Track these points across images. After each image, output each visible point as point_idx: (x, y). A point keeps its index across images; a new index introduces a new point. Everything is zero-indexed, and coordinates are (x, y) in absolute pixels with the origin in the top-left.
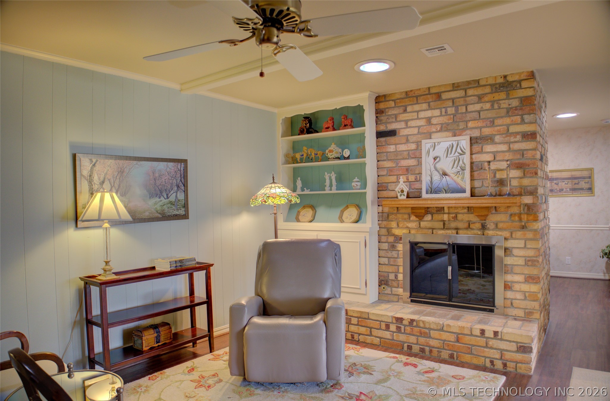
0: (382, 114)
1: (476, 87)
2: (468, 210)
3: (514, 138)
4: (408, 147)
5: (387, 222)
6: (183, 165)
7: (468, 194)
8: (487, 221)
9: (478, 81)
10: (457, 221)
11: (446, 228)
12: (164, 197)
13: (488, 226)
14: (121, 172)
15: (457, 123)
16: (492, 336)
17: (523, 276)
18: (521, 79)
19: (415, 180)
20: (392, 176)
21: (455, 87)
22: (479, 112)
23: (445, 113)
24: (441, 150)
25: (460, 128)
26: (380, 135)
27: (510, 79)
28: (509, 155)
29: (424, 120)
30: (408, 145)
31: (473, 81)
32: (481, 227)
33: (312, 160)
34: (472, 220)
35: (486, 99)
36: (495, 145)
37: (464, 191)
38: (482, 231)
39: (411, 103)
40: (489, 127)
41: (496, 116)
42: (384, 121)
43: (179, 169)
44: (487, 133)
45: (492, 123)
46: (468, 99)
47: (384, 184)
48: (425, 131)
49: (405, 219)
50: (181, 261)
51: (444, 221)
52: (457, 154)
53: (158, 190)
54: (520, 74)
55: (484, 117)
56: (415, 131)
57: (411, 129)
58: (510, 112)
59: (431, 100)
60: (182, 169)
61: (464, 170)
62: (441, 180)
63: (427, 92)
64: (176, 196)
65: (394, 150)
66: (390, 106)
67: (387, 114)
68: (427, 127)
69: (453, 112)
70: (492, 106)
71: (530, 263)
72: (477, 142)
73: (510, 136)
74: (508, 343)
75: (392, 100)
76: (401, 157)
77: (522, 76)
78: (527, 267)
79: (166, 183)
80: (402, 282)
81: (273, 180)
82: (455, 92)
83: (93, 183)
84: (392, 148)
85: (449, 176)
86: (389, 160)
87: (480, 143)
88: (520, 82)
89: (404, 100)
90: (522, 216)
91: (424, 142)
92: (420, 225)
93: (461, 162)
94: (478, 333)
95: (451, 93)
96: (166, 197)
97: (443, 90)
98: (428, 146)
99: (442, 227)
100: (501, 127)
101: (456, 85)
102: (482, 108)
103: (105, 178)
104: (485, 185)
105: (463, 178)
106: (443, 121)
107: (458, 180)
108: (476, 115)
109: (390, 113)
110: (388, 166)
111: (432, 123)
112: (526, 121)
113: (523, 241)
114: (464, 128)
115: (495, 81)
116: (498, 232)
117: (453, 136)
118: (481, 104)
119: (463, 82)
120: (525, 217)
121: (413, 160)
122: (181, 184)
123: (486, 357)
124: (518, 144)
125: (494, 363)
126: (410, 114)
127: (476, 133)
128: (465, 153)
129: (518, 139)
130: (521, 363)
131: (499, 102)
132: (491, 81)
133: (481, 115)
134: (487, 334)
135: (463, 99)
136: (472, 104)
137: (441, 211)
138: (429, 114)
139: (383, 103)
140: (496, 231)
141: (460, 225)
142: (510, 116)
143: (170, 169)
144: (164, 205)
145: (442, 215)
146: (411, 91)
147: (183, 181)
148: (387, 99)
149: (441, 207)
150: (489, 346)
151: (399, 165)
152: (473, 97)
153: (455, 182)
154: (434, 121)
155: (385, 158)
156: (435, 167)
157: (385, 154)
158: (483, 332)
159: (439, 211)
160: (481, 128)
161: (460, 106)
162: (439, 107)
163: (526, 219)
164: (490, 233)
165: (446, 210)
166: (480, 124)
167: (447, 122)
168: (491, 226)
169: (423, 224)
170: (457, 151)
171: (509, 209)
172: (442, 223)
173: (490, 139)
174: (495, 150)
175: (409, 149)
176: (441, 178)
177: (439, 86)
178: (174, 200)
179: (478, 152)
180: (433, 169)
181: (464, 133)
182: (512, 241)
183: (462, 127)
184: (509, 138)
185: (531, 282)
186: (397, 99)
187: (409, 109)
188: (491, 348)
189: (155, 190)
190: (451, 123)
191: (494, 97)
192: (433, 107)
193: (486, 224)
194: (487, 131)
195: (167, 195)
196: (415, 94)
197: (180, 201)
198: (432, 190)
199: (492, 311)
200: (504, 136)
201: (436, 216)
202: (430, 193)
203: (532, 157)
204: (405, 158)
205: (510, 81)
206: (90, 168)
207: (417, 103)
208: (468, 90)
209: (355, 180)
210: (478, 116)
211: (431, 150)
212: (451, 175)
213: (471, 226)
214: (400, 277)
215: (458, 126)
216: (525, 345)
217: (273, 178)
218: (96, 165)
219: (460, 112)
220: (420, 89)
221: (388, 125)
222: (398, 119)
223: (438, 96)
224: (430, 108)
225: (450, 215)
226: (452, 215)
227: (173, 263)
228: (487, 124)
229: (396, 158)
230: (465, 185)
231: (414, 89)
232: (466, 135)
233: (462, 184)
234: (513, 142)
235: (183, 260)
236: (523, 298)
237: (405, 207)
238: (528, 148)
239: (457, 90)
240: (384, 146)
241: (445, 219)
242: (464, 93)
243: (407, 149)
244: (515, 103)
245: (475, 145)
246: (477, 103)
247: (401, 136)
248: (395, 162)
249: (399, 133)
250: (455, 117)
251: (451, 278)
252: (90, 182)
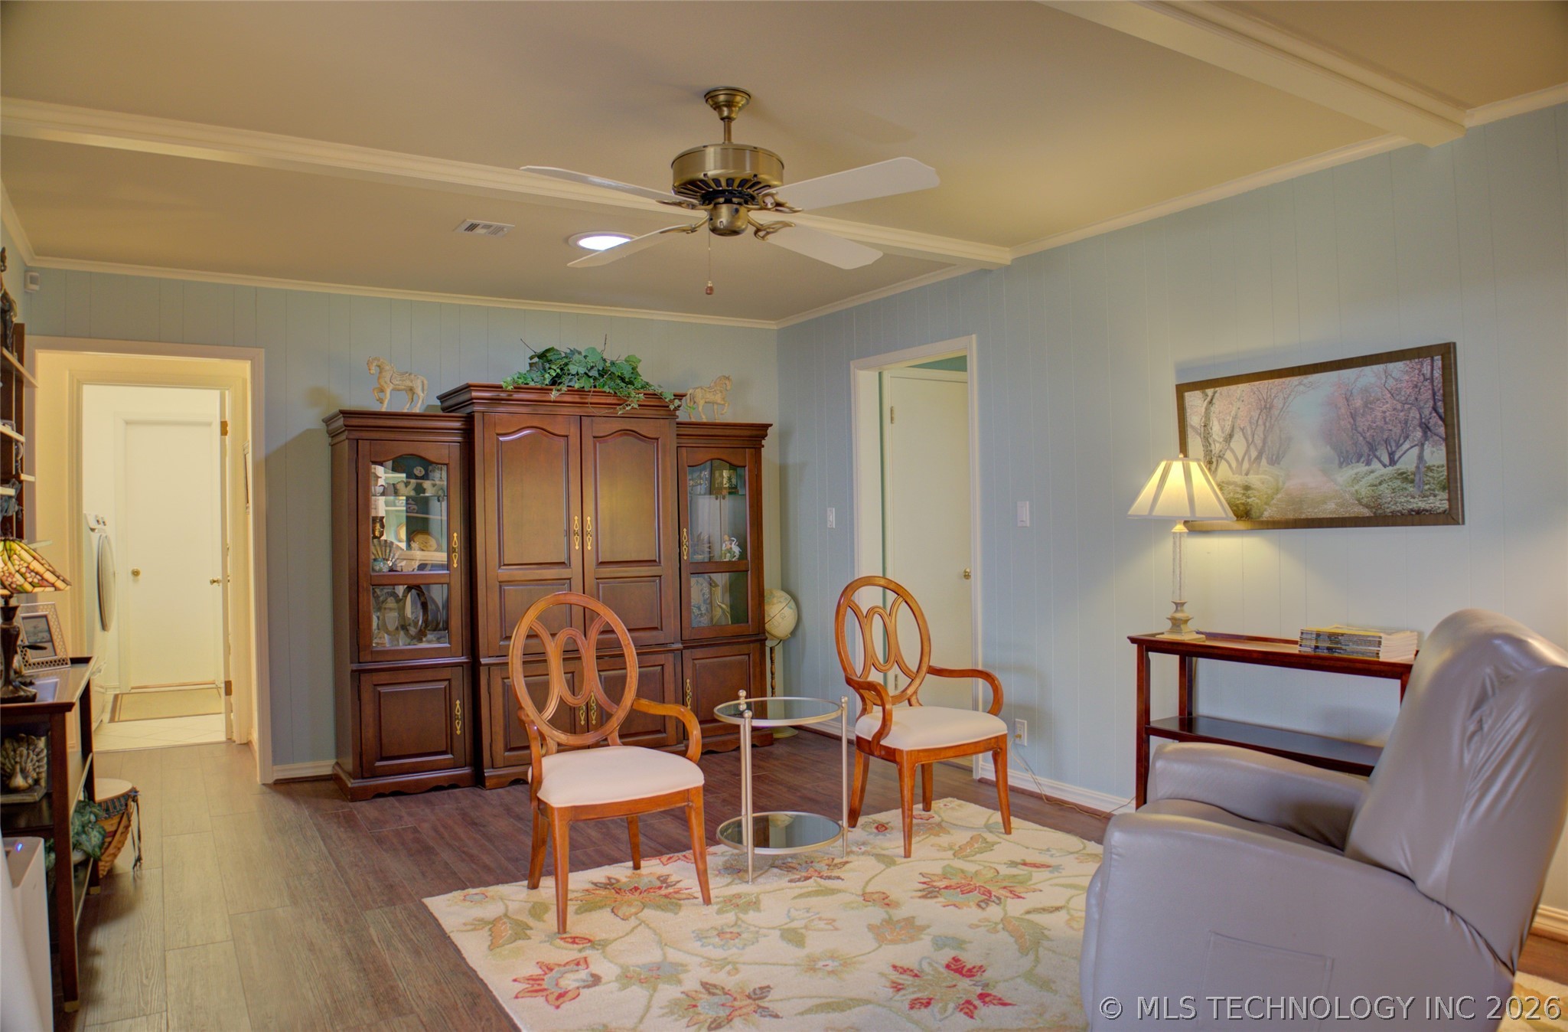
6: (1439, 363)
12: (1381, 462)
14: (1266, 408)
43: (1428, 375)
50: (1333, 637)
53: (1363, 443)
60: (1437, 373)
64: (1421, 457)
79: (1386, 423)
83: (1211, 441)
96: (1386, 459)
103: (1233, 428)
122: (1435, 420)
143: (1396, 380)
144: (1380, 484)
147: (1441, 411)
178: (1412, 468)
189: (1355, 444)
195: (1391, 455)
197: (1432, 471)
206: (1203, 410)
218: (1214, 401)
227: (1309, 637)
235: (1342, 635)
252: (1206, 439)
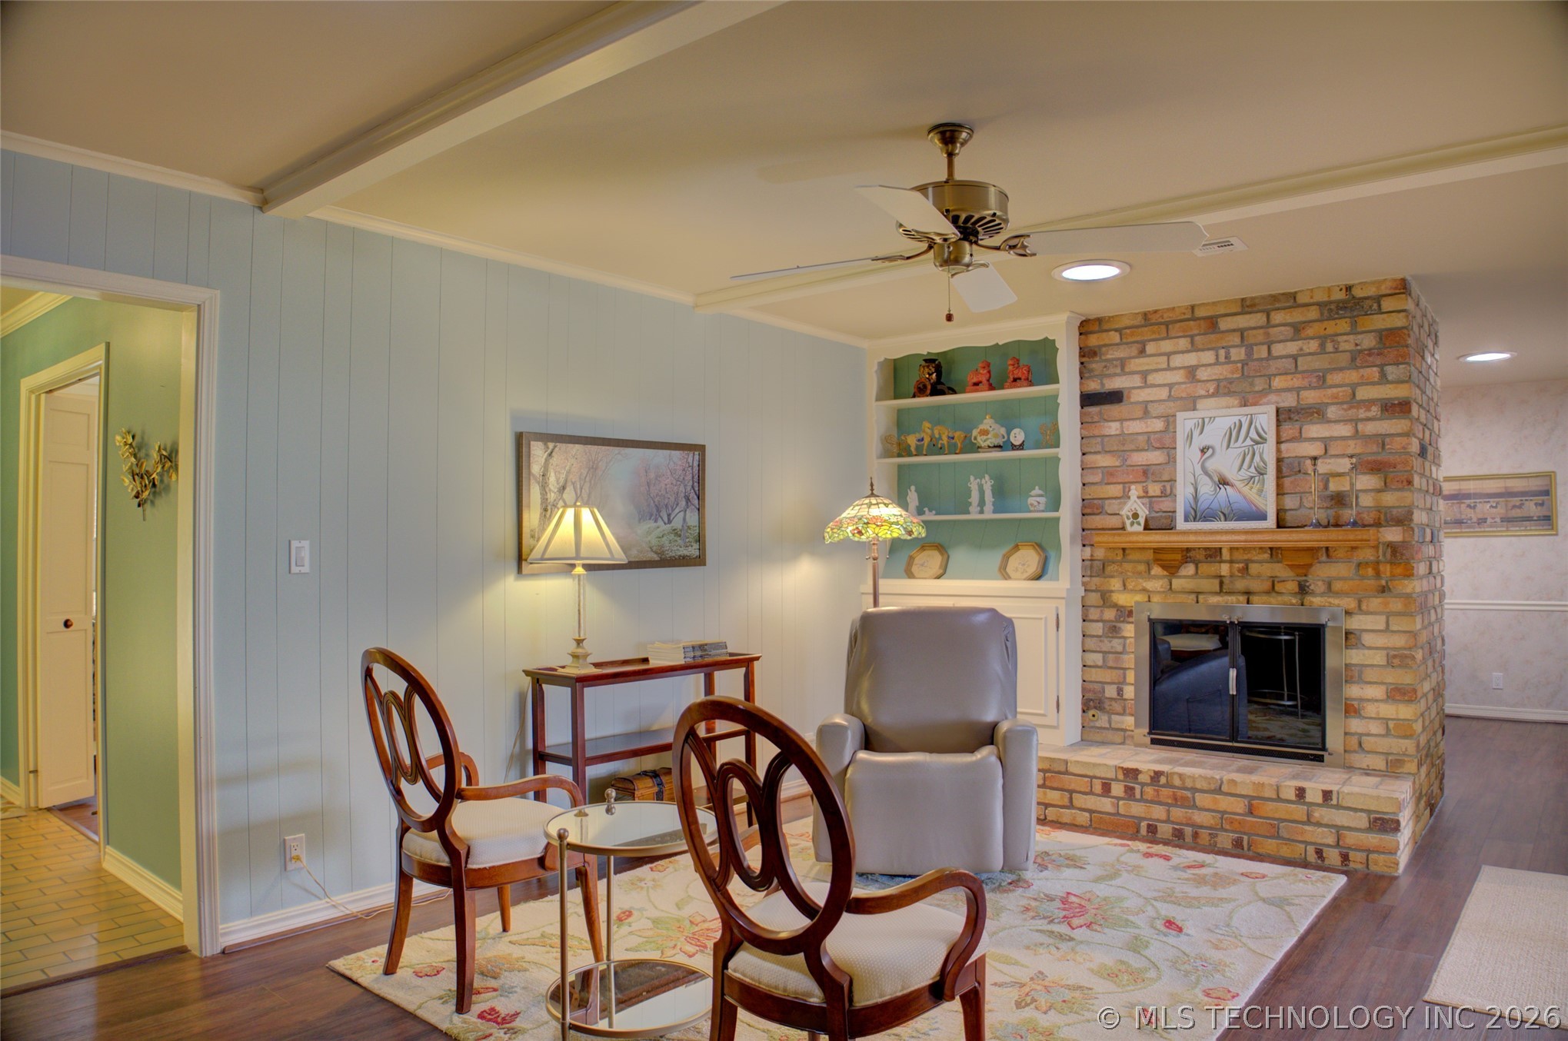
0: (1093, 357)
1: (1290, 307)
2: (1271, 555)
3: (1365, 411)
4: (1147, 427)
5: (1102, 579)
6: (697, 457)
7: (1271, 522)
8: (1310, 576)
9: (1293, 296)
10: (1248, 577)
11: (1224, 591)
12: (663, 520)
13: (1312, 587)
14: (593, 468)
15: (1250, 380)
16: (1319, 799)
17: (1384, 688)
18: (1380, 293)
19: (1162, 493)
20: (1112, 486)
21: (1247, 306)
22: (1295, 358)
23: (1226, 358)
24: (1214, 434)
25: (1257, 388)
26: (1088, 400)
27: (1358, 293)
28: (1356, 444)
29: (1182, 372)
30: (1146, 423)
31: (1283, 294)
32: (1297, 590)
33: (941, 451)
34: (1278, 574)
35: (1310, 332)
36: (1327, 425)
37: (1263, 517)
38: (1299, 596)
39: (1153, 337)
40: (1314, 388)
41: (1329, 367)
42: (1096, 373)
43: (691, 464)
44: (1311, 401)
45: (1322, 382)
46: (1273, 331)
47: (1096, 502)
48: (1184, 395)
49: (1140, 573)
50: (702, 647)
51: (1221, 578)
52: (1249, 442)
53: (653, 506)
54: (1378, 283)
55: (1305, 368)
56: (1163, 393)
57: (1155, 389)
58: (1357, 359)
59: (1196, 332)
60: (696, 464)
61: (1262, 474)
62: (1216, 494)
63: (1188, 316)
64: (684, 519)
65: (1118, 432)
66: (1110, 342)
67: (1103, 358)
68: (1188, 385)
69: (1243, 356)
70: (1322, 346)
71: (1396, 661)
72: (1290, 418)
73: (1358, 408)
74: (1351, 813)
75: (1116, 330)
76: (1133, 447)
77: (1383, 287)
78: (1390, 669)
79: (667, 493)
80: (1133, 702)
81: (872, 490)
82: (1247, 317)
83: (547, 491)
84: (1113, 428)
85: (1232, 486)
86: (1106, 452)
87: (1297, 420)
88: (1378, 299)
89: (1140, 330)
90: (1382, 568)
91: (1180, 416)
92: (1171, 585)
93: (1257, 458)
94: (1291, 795)
95: (1239, 318)
96: (666, 520)
97: (1223, 311)
98: (1190, 424)
99: (1217, 589)
100: (1340, 389)
101: (1248, 303)
102: (1301, 349)
103: (566, 481)
104: (1307, 506)
105: (1260, 491)
106: (1221, 374)
107: (1252, 494)
108: (1288, 364)
109: (1109, 357)
110: (1105, 465)
111: (1198, 377)
112: (1390, 378)
113: (1383, 618)
114: (1263, 390)
115: (1329, 296)
116: (1331, 600)
117: (1241, 406)
118: (1300, 342)
119: (1263, 297)
120: (1386, 570)
121: (1157, 453)
122: (693, 496)
123: (1307, 843)
124: (1374, 422)
125: (1324, 855)
126: (1151, 358)
127: (1289, 401)
128: (1266, 440)
129: (1375, 414)
130: (1378, 852)
131: (1335, 338)
132: (1321, 297)
133: (1299, 363)
134: (1309, 798)
135: (1262, 331)
136: (1280, 342)
137: (1215, 557)
138: (1191, 359)
139: (1095, 335)
140: (1329, 597)
141: (1255, 585)
142: (1357, 368)
143: (674, 463)
144: (663, 536)
145: (1217, 564)
146: (1156, 312)
147: (697, 489)
148: (1105, 327)
149: (1215, 548)
150: (1312, 820)
151: (1129, 462)
152: (1282, 328)
153: (1245, 498)
154: (1202, 374)
155: (1099, 448)
156: (1203, 468)
157: (1099, 439)
158: (1301, 792)
159: (1210, 556)
160: (1298, 390)
161: (1256, 345)
162: (1214, 345)
163: (1388, 574)
164: (1317, 601)
165: (1226, 555)
166: (1297, 381)
167: (1230, 376)
168: (1317, 586)
169: (1177, 583)
170: (1250, 435)
171: (1355, 554)
172: (1217, 582)
173: (1317, 413)
174: (1327, 434)
175: (1149, 430)
176: (1215, 490)
177: (1214, 303)
178: (679, 526)
179: (1293, 438)
180: (1199, 471)
181: (1265, 400)
182: (1361, 617)
183: (1261, 388)
184: (1355, 410)
185: (1400, 700)
186: (1126, 328)
187: (1151, 348)
188: (1319, 824)
189: (649, 505)
190: (1237, 378)
191: (1325, 329)
192: (1200, 347)
193: (1307, 584)
194: (1310, 397)
195: (669, 515)
196: (1163, 318)
197: (690, 529)
198: (1195, 514)
199: (1320, 759)
200: (1345, 406)
201: (1205, 568)
202: (1192, 519)
203: (1402, 451)
204: (1141, 447)
205: (1357, 296)
206: (543, 461)
207: (1168, 338)
208: (1272, 314)
209: (1033, 493)
210: (1294, 366)
211: (1196, 433)
212: (1237, 484)
213: (1276, 588)
214: (1129, 692)
215: (1252, 384)
216: (1385, 817)
217: (872, 485)
218: (554, 454)
219: (1255, 356)
220: (1174, 308)
221: (1105, 381)
222: (1127, 370)
223: (1212, 323)
224: (1194, 348)
225: (1234, 564)
226: (1237, 565)
227: (688, 650)
228: (1310, 382)
229: (1122, 449)
230: (1266, 505)
231: (1160, 308)
232: (1267, 404)
233: (1259, 502)
234: (1362, 420)
235: (706, 645)
236: (1383, 732)
237: (1140, 548)
238: (1392, 432)
239: (1250, 313)
240: (1097, 424)
241: (1222, 574)
242: (1265, 319)
243: (1146, 430)
244: (1368, 342)
245: (1287, 423)
246: (1292, 340)
247: (1132, 403)
248: (1119, 457)
249: (1129, 397)
250: (1245, 368)
251: (1235, 693)
252: (544, 487)
